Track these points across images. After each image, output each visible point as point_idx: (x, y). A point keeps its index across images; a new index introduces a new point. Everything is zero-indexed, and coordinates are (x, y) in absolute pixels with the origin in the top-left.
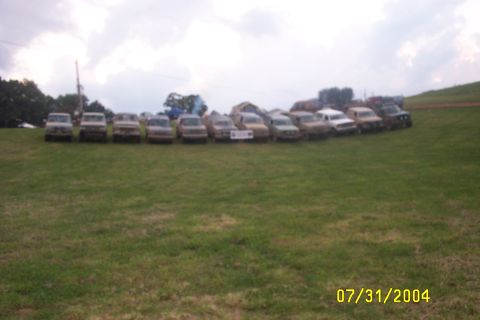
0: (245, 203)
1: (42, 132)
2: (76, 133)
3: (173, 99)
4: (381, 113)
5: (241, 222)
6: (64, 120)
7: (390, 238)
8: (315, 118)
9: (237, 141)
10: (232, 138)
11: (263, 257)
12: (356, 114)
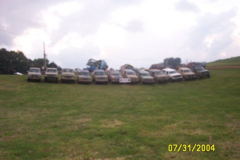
0: (127, 114)
1: (26, 77)
2: (43, 78)
3: (91, 62)
4: (195, 71)
5: (124, 123)
6: (37, 71)
7: (197, 133)
8: (162, 73)
9: (122, 83)
10: (120, 82)
11: (134, 141)
12: (182, 71)
